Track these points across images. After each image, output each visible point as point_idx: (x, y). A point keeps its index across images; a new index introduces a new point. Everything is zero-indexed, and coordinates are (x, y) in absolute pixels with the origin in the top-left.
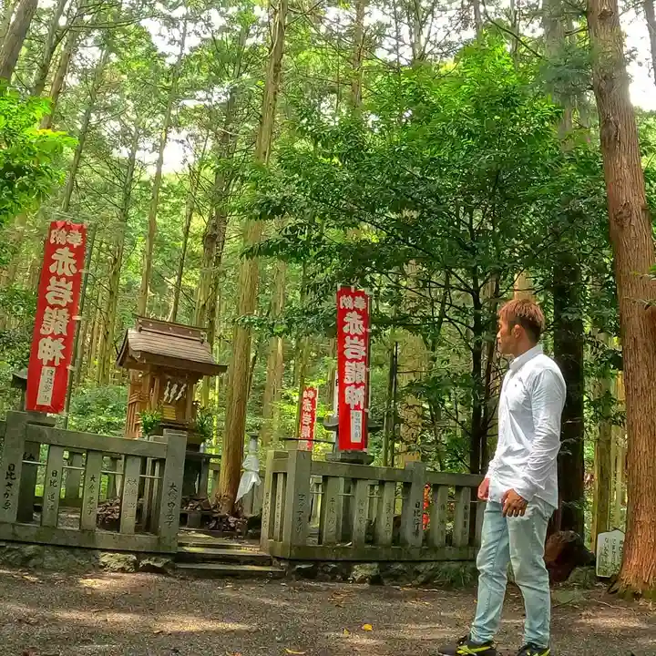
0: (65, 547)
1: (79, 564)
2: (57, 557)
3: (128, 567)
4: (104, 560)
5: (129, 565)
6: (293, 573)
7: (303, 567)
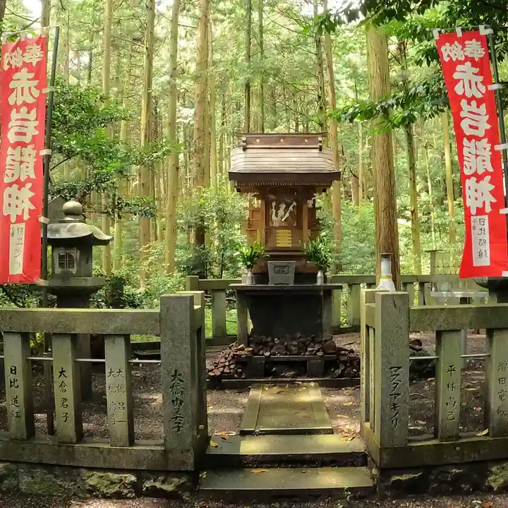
0: (41, 465)
1: (61, 486)
2: (33, 477)
3: (125, 491)
4: (92, 481)
5: (125, 487)
6: (387, 488)
7: (404, 478)
